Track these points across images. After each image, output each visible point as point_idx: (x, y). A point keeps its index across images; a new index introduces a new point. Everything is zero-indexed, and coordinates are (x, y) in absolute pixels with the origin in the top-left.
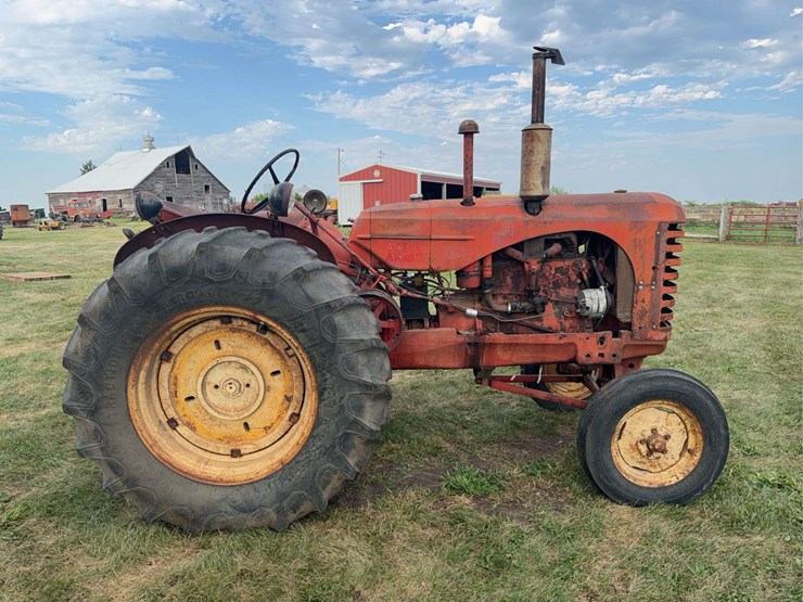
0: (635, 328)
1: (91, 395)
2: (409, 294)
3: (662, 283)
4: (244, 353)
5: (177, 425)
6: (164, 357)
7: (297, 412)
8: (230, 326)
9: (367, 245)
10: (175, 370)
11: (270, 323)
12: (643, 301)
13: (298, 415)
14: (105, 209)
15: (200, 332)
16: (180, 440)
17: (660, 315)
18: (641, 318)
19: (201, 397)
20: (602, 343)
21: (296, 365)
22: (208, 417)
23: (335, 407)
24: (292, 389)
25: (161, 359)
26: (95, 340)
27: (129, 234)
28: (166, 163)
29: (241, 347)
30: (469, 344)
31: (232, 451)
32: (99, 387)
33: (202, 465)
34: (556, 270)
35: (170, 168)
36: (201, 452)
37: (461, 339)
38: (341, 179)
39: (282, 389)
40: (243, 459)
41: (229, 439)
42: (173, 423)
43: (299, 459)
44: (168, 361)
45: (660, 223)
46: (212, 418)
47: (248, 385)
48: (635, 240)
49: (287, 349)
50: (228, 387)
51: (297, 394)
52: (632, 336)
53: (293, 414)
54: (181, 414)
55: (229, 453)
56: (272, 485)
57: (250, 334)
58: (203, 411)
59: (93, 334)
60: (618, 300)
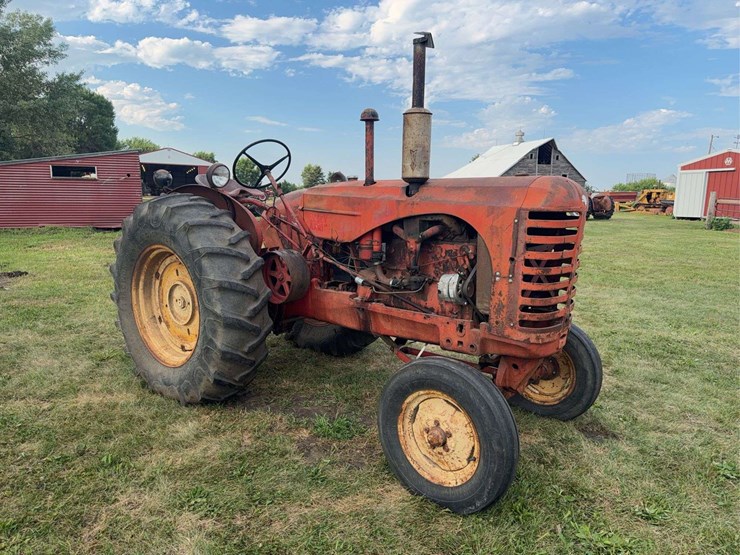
0: (493, 320)
2: (325, 259)
3: (521, 277)
4: (187, 280)
5: (161, 321)
10: (162, 285)
12: (500, 294)
15: (169, 262)
16: (163, 331)
17: (519, 312)
18: (498, 311)
19: (168, 305)
20: (461, 331)
25: (156, 277)
28: (530, 155)
29: (186, 276)
34: (446, 252)
35: (533, 160)
36: (170, 342)
37: (352, 303)
38: (684, 168)
41: (182, 338)
45: (519, 211)
47: (189, 303)
48: (492, 227)
52: (490, 330)
54: (164, 315)
55: (180, 346)
60: (477, 288)
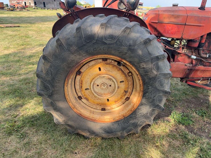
1: (50, 89)
2: (169, 48)
4: (110, 73)
5: (82, 98)
6: (78, 73)
7: (129, 97)
8: (106, 62)
9: (155, 26)
10: (82, 78)
11: (128, 63)
13: (129, 98)
14: (26, 5)
15: (93, 64)
16: (82, 104)
19: (92, 89)
21: (131, 79)
22: (94, 96)
23: (151, 99)
24: (128, 88)
25: (77, 74)
26: (51, 67)
27: (59, 15)
29: (109, 71)
30: (188, 69)
31: (102, 109)
32: (53, 86)
33: (92, 114)
36: (90, 108)
37: (186, 67)
39: (124, 88)
40: (106, 112)
41: (100, 104)
42: (80, 98)
43: (131, 116)
44: (79, 74)
46: (95, 97)
47: (110, 86)
49: (129, 73)
50: (103, 86)
51: (130, 90)
53: (127, 97)
54: (83, 95)
55: (101, 109)
56: (120, 124)
57: (114, 66)
58: (92, 94)
59: (49, 64)
